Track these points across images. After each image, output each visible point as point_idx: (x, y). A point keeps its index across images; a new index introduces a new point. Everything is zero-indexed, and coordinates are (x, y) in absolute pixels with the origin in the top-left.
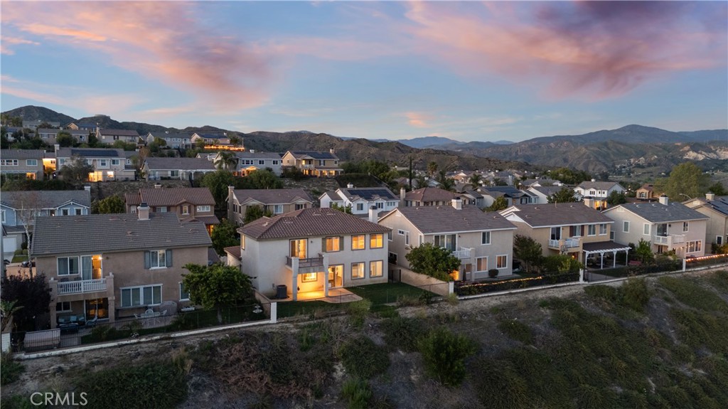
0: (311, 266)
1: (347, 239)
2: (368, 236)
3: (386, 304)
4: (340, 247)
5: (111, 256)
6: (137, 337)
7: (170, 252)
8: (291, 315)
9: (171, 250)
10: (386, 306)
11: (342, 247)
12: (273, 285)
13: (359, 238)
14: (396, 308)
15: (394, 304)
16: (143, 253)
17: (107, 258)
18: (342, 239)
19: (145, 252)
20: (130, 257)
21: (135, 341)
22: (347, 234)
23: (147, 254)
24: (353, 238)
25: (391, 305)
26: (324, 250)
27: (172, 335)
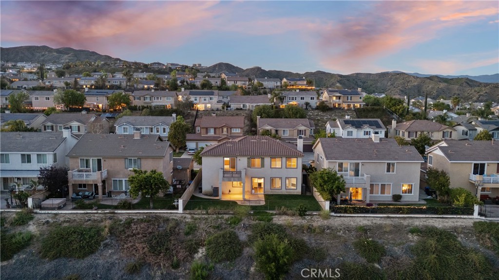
0: (232, 177)
1: (267, 160)
2: (284, 159)
3: (268, 211)
4: (261, 165)
5: (107, 160)
6: (96, 210)
7: (139, 160)
8: (193, 209)
9: (140, 159)
10: (266, 213)
11: (263, 165)
12: (212, 186)
13: (277, 159)
14: (273, 215)
15: (274, 212)
16: (124, 159)
17: (105, 161)
18: (263, 159)
19: (125, 159)
20: (117, 161)
21: (96, 212)
22: (267, 156)
23: (126, 160)
24: (273, 160)
25: (271, 212)
26: (249, 166)
27: (116, 212)
